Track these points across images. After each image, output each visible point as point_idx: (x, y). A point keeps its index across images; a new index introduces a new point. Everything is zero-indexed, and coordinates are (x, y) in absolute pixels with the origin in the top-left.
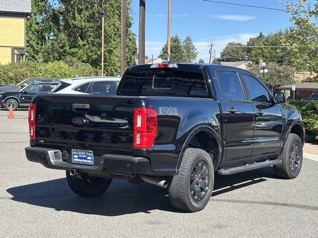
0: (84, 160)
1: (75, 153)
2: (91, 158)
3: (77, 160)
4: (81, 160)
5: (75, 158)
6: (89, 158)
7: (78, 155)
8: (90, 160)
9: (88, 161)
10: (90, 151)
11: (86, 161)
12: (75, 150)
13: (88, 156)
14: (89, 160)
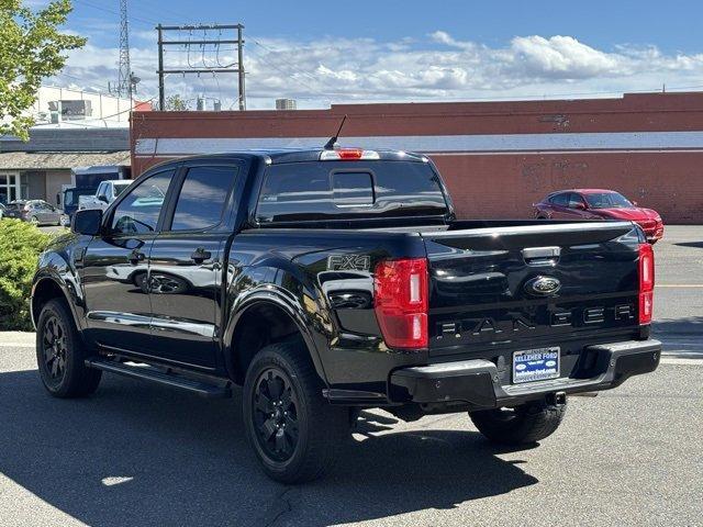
0: (538, 372)
1: (520, 359)
2: (554, 363)
3: (523, 374)
4: (532, 373)
5: (520, 371)
6: (549, 364)
7: (525, 363)
8: (552, 368)
9: (549, 371)
10: (552, 349)
11: (543, 371)
12: (520, 353)
13: (546, 360)
14: (549, 368)
